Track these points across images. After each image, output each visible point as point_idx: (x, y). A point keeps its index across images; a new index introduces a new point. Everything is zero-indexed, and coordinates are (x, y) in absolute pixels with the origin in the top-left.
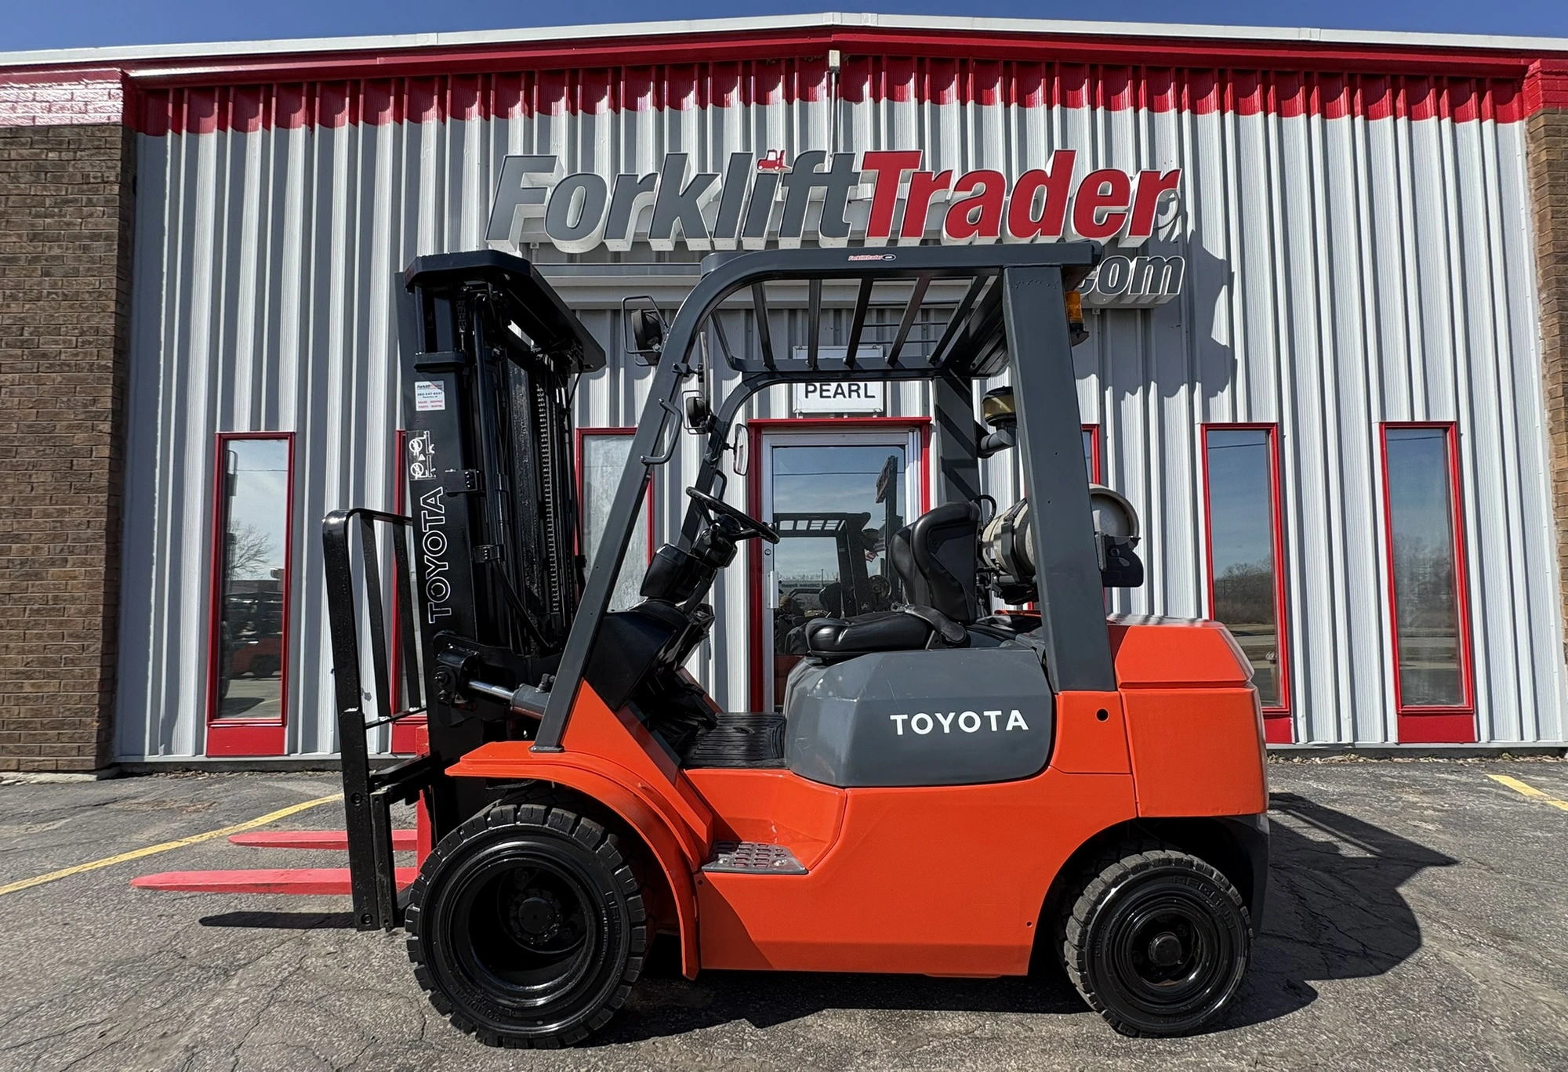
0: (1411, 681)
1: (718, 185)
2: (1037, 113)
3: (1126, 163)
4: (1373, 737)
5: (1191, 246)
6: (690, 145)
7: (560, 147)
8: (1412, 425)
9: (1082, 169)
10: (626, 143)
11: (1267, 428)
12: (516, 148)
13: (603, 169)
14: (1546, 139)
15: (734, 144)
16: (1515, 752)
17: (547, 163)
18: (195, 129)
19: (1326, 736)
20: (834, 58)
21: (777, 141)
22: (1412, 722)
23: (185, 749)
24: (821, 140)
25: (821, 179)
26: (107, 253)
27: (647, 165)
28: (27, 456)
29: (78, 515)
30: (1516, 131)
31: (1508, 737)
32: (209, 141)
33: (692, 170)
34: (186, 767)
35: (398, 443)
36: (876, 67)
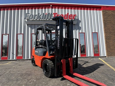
0: (95, 52)
1: (42, 15)
2: (66, 10)
3: (73, 14)
4: (92, 56)
5: (78, 19)
6: (40, 12)
7: (30, 12)
8: (94, 33)
9: (70, 14)
10: (35, 12)
11: (84, 33)
12: (26, 12)
13: (33, 14)
14: (103, 12)
15: (43, 12)
16: (102, 57)
17: (29, 14)
19: (89, 56)
20: (51, 6)
21: (47, 12)
22: (95, 55)
24: (50, 12)
25: (50, 15)
27: (37, 14)
30: (101, 11)
31: (102, 56)
32: (2, 11)
33: (40, 14)
35: (17, 35)
36: (54, 6)
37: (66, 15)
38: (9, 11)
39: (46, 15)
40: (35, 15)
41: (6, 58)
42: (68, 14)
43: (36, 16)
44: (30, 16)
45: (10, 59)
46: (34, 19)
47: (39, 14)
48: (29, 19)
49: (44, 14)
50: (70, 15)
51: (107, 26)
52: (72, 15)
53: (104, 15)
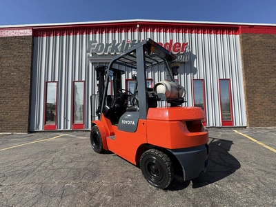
0: (224, 117)
1: (121, 44)
2: (168, 34)
3: (181, 42)
4: (218, 125)
5: (191, 53)
6: (117, 39)
7: (97, 39)
8: (223, 79)
9: (174, 42)
10: (107, 39)
11: (202, 80)
12: (91, 39)
13: (104, 42)
14: (242, 37)
15: (123, 39)
16: (239, 127)
17: (96, 42)
18: (43, 36)
19: (211, 125)
20: (138, 26)
21: (130, 38)
22: (224, 123)
23: (41, 129)
24: (136, 38)
26: (30, 55)
27: (110, 42)
28: (17, 85)
29: (25, 94)
30: (238, 36)
31: (238, 125)
32: (45, 38)
33: (117, 43)
34: (41, 132)
35: (73, 83)
36: (144, 27)
37: (167, 43)
38: (58, 37)
39: (128, 44)
40: (108, 45)
41: (54, 127)
42: (171, 41)
43: (109, 47)
44: (98, 45)
45: (60, 128)
46: (106, 51)
47: (114, 41)
48: (95, 52)
49: (124, 41)
50: (175, 44)
51: (250, 65)
52: (179, 44)
53: (243, 43)
